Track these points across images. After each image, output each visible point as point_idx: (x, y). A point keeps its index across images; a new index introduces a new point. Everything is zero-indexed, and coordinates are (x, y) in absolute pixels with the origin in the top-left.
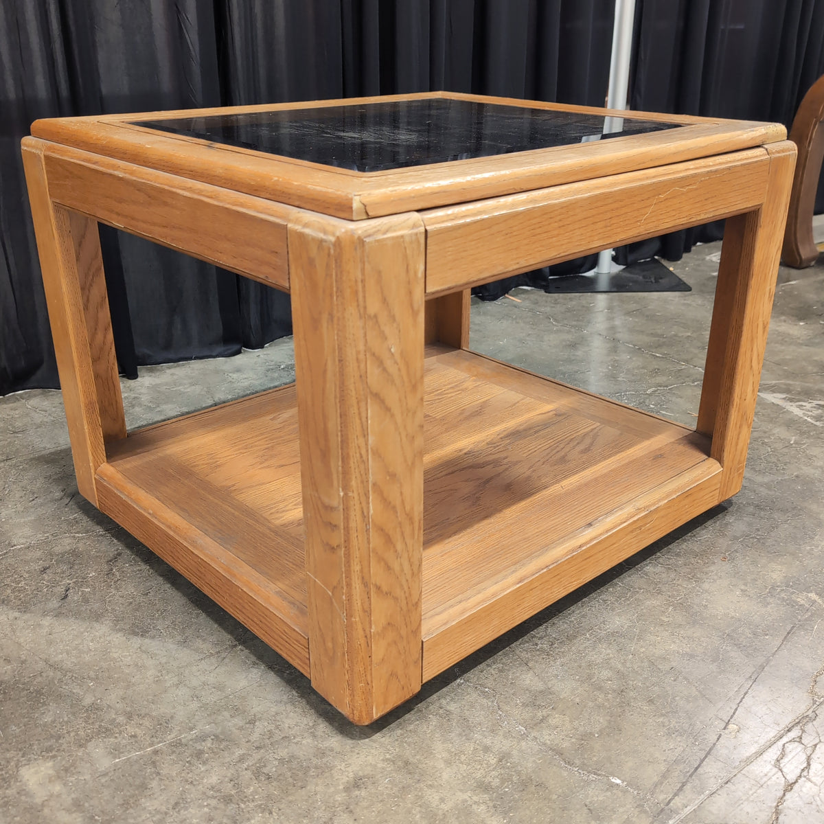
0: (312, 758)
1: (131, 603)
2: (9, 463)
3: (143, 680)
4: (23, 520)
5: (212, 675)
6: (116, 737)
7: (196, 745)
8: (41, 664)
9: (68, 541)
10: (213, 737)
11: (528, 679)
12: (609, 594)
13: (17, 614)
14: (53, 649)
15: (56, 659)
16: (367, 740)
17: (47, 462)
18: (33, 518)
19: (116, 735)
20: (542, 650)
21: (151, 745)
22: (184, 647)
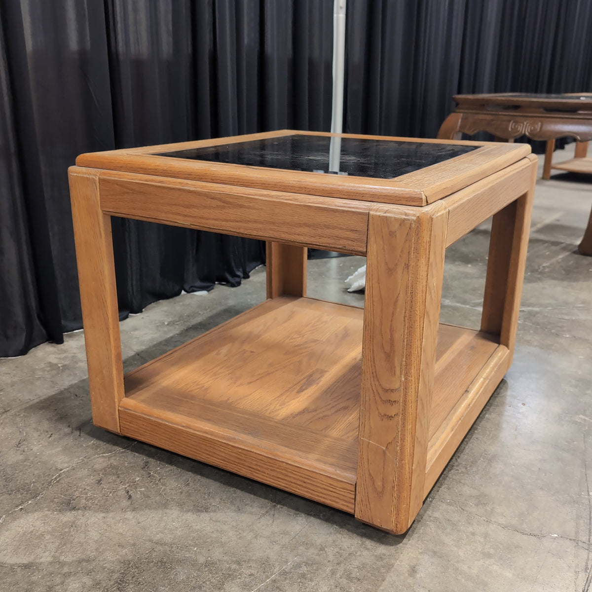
0: (376, 562)
1: (181, 493)
2: (9, 414)
3: (230, 539)
4: (54, 451)
5: (274, 526)
6: (240, 578)
7: (297, 571)
8: (148, 544)
9: (101, 460)
10: (304, 564)
11: (467, 490)
12: (477, 434)
13: (103, 515)
14: (149, 532)
15: (157, 538)
16: (401, 544)
17: (41, 409)
18: (61, 449)
19: (239, 577)
20: (462, 472)
21: (268, 577)
22: (241, 513)
